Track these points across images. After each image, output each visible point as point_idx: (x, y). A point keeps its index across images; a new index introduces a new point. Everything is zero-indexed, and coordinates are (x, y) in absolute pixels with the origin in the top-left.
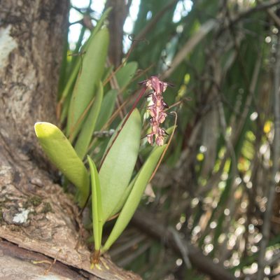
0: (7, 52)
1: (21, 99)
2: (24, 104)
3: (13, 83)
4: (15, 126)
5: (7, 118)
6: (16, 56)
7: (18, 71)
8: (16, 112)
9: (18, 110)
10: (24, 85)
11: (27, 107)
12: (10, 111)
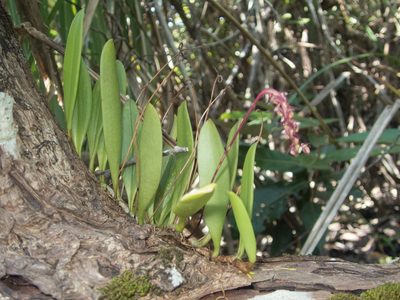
0: (10, 114)
1: (57, 160)
2: (62, 164)
3: (37, 147)
4: (70, 192)
5: (58, 188)
6: (20, 112)
7: (32, 129)
8: (62, 177)
9: (62, 173)
10: (48, 142)
11: (67, 164)
12: (55, 179)
